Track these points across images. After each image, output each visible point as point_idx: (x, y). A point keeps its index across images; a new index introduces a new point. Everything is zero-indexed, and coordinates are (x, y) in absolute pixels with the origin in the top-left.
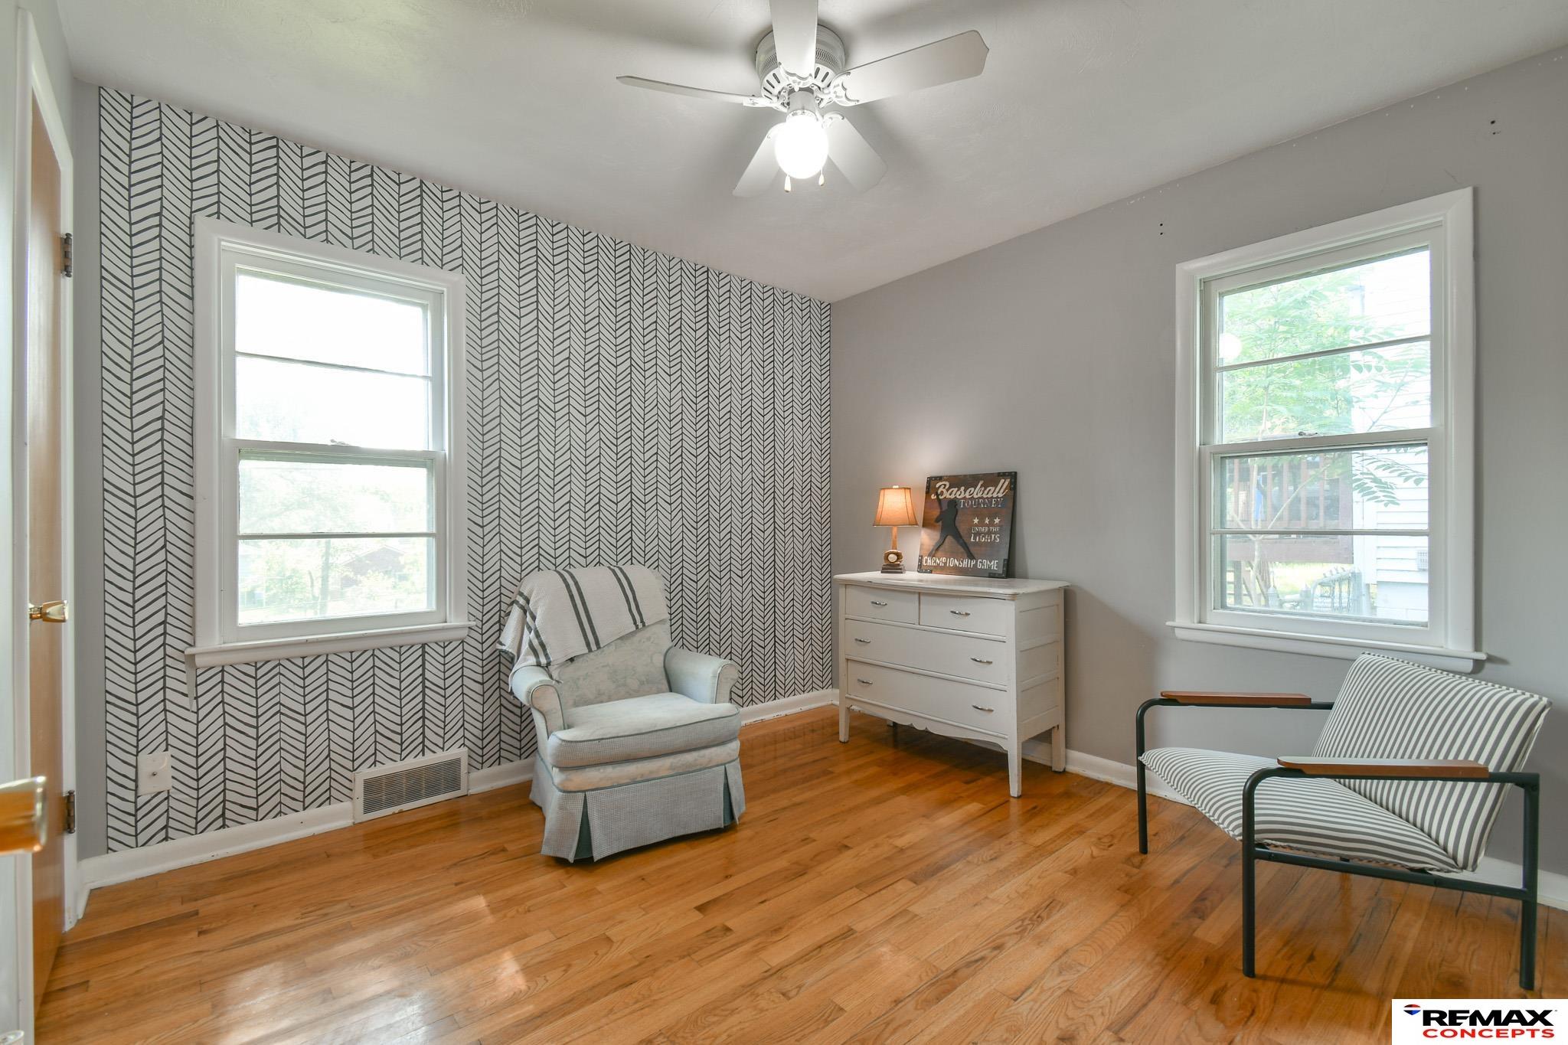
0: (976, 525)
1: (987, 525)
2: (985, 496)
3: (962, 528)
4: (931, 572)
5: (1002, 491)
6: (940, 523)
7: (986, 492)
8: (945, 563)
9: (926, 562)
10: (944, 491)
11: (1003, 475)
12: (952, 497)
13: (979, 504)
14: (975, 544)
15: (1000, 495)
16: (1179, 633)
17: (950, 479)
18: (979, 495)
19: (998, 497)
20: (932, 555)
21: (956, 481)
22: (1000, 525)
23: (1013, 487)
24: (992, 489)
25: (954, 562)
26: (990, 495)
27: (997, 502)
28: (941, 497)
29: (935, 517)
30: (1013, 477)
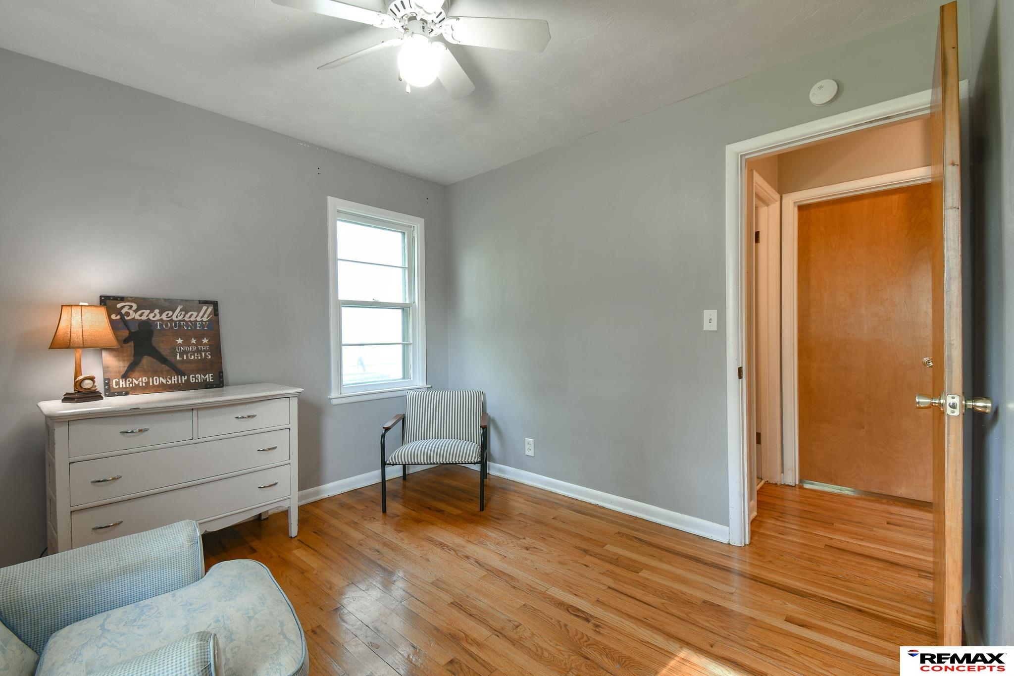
0: (180, 345)
1: (193, 345)
2: (186, 319)
3: (164, 349)
4: (127, 394)
5: (206, 316)
6: (131, 344)
7: (188, 316)
8: (147, 383)
9: (118, 383)
10: (131, 312)
11: (206, 302)
12: (144, 318)
13: (180, 326)
14: (183, 361)
15: (205, 319)
16: (334, 402)
17: (134, 300)
18: (180, 318)
19: (202, 321)
20: (125, 376)
21: (143, 303)
22: (209, 344)
23: (216, 312)
24: (195, 314)
25: (157, 381)
26: (192, 319)
27: (202, 325)
28: (127, 318)
29: (124, 338)
30: (215, 304)
